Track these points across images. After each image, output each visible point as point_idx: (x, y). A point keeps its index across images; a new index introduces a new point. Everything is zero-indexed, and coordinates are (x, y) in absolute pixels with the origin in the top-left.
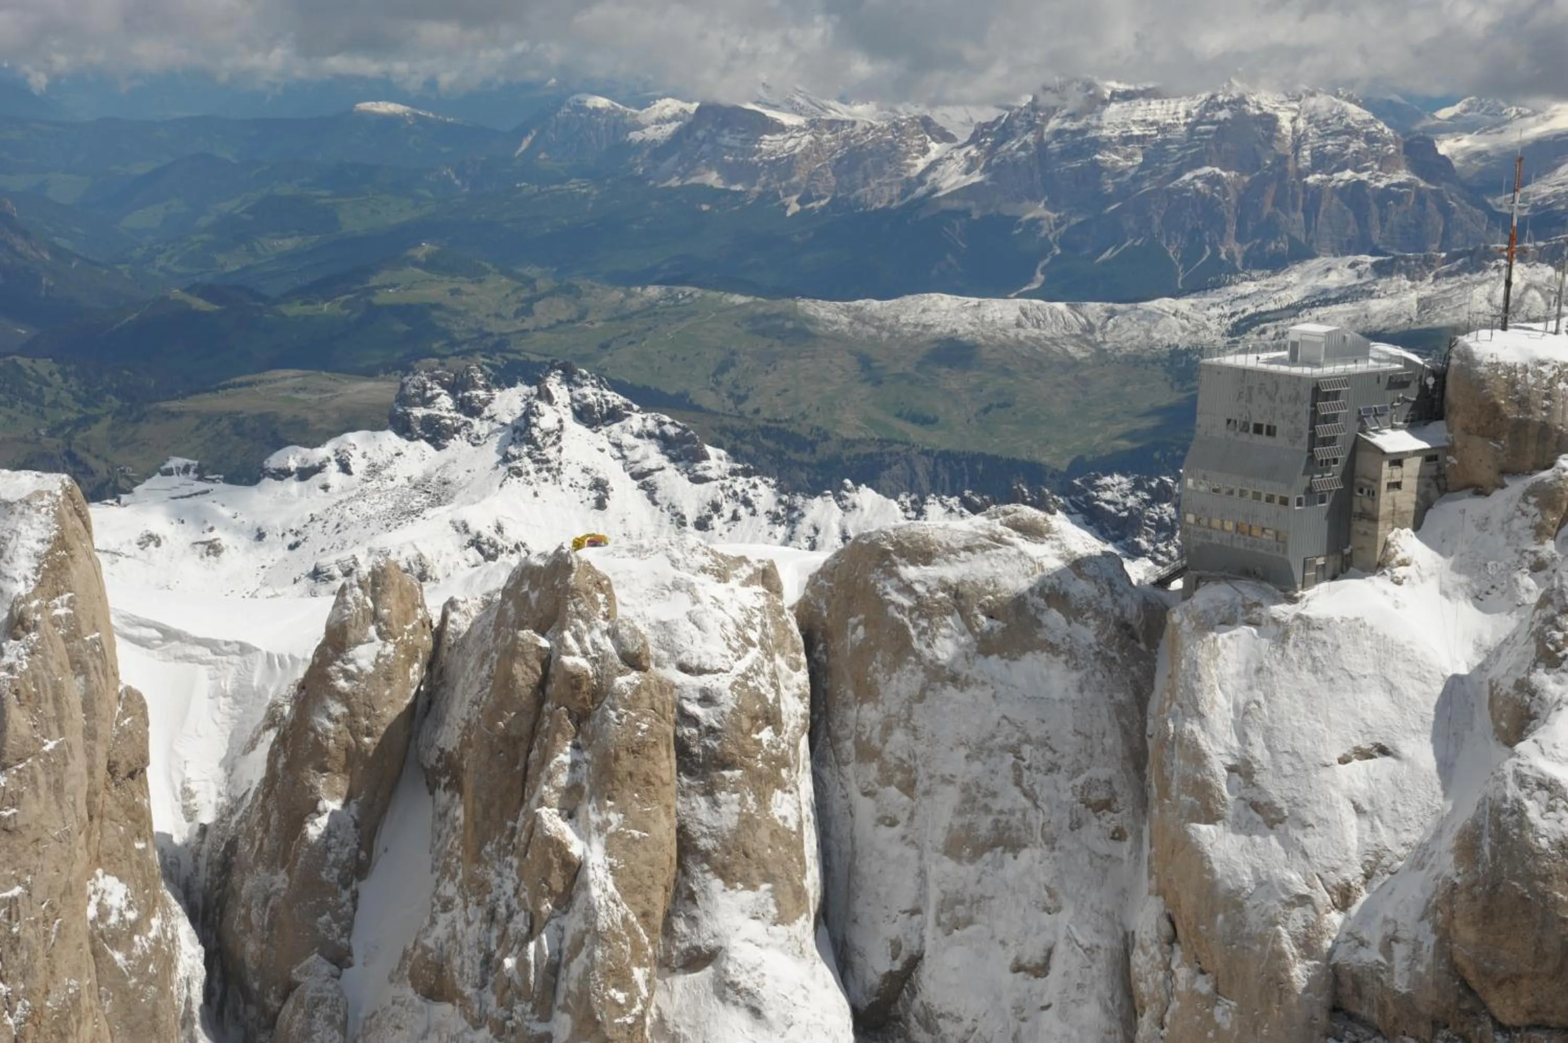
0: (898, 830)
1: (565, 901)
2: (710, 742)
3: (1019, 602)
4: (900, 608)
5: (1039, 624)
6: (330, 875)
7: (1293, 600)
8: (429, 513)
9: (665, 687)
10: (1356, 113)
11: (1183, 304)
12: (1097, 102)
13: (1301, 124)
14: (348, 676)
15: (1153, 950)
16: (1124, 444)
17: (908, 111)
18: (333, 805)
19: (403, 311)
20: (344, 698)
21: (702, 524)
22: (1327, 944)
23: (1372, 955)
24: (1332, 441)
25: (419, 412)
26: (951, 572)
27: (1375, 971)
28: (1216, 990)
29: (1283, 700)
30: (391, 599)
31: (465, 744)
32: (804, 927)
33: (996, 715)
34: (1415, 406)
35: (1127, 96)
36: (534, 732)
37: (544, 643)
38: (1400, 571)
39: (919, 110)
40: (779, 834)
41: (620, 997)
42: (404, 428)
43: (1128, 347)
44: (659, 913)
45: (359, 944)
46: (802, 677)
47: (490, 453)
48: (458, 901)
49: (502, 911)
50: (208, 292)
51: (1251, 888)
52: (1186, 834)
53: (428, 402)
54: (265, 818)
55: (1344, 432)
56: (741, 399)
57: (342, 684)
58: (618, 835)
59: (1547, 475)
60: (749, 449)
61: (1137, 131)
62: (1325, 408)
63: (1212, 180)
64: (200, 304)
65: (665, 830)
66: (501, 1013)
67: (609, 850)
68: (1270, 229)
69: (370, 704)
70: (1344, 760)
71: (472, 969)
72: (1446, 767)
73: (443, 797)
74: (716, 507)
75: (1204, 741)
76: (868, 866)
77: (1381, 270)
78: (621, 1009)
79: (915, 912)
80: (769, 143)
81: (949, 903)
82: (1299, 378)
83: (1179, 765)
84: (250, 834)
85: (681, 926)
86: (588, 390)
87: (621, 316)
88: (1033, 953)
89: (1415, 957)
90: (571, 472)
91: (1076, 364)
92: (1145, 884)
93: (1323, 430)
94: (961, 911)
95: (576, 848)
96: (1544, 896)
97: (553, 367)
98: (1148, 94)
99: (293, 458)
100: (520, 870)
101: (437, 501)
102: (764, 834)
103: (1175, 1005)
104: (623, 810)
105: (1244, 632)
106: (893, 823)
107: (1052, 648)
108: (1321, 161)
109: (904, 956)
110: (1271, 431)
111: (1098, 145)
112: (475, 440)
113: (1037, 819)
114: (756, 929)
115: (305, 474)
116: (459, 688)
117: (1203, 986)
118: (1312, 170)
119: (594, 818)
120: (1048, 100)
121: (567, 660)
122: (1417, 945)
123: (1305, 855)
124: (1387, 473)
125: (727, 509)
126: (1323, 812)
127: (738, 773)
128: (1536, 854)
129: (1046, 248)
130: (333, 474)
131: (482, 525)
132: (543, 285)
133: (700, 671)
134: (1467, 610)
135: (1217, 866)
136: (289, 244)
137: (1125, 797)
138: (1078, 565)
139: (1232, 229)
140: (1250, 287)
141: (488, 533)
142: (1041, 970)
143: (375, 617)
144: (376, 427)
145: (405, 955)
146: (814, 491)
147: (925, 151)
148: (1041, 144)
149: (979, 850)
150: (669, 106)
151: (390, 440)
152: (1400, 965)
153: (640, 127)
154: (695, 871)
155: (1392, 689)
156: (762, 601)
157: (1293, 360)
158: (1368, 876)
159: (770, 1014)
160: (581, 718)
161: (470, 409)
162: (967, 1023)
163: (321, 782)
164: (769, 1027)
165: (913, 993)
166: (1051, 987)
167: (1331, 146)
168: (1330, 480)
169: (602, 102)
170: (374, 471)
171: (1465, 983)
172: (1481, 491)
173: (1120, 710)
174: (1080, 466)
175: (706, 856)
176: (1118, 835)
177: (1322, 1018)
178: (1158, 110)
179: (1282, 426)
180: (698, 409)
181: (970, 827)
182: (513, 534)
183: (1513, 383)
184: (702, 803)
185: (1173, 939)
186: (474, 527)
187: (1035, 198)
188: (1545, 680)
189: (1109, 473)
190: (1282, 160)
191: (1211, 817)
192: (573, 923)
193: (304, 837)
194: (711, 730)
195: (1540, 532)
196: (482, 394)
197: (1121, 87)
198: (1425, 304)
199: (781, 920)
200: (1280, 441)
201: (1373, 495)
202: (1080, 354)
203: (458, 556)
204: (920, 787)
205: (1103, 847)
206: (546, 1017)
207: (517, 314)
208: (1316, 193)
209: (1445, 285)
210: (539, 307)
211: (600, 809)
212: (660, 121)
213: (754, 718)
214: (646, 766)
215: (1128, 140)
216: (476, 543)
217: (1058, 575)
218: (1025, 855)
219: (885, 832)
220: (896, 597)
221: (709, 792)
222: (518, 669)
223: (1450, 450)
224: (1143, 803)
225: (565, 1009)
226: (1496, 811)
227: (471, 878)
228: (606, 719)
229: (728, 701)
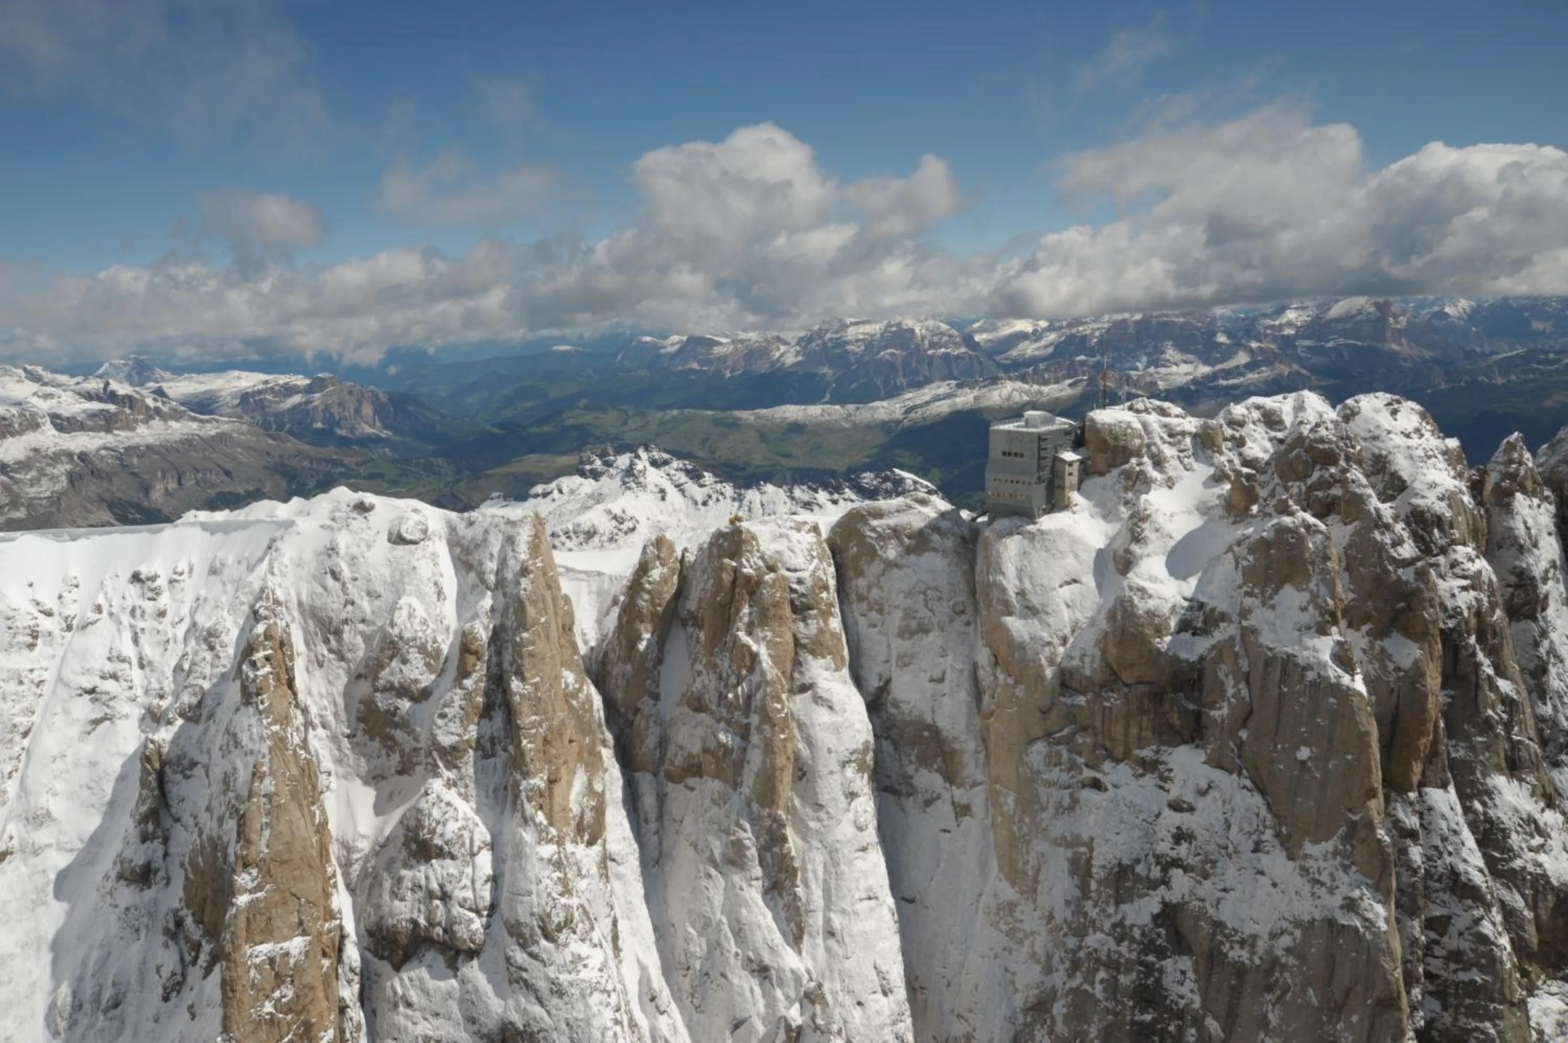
0: (877, 629)
1: (751, 670)
2: (803, 600)
3: (921, 532)
4: (872, 538)
5: (930, 540)
6: (649, 665)
7: (1035, 523)
8: (596, 507)
9: (784, 579)
10: (944, 327)
11: (885, 403)
12: (844, 327)
13: (924, 331)
14: (650, 583)
15: (988, 669)
16: (866, 460)
17: (771, 334)
18: (647, 636)
19: (576, 427)
20: (649, 592)
21: (705, 504)
22: (1059, 660)
23: (1076, 662)
24: (1045, 458)
25: (588, 467)
26: (892, 522)
27: (1078, 669)
28: (1016, 682)
29: (1035, 564)
30: (664, 550)
31: (700, 607)
32: (845, 671)
33: (915, 579)
34: (1074, 442)
35: (856, 324)
36: (732, 600)
37: (734, 564)
38: (1075, 509)
39: (775, 333)
40: (834, 635)
41: (779, 706)
42: (582, 474)
43: (865, 422)
44: (789, 671)
45: (662, 691)
46: (832, 569)
47: (617, 481)
48: (705, 672)
49: (725, 675)
50: (500, 426)
51: (1028, 640)
52: (1001, 622)
53: (591, 463)
54: (620, 644)
55: (1049, 454)
56: (713, 453)
57: (647, 586)
58: (771, 641)
59: (1127, 466)
60: (719, 472)
61: (861, 337)
62: (1043, 445)
63: (892, 354)
64: (497, 431)
65: (789, 637)
66: (729, 716)
67: (768, 647)
68: (916, 372)
69: (659, 593)
70: (1061, 586)
71: (715, 699)
72: (1099, 586)
73: (690, 630)
74: (710, 497)
75: (1005, 583)
76: (865, 645)
77: (959, 386)
78: (780, 711)
79: (887, 661)
80: (716, 350)
81: (901, 657)
82: (1032, 434)
83: (995, 594)
84: (614, 650)
85: (796, 675)
86: (655, 453)
87: (662, 423)
88: (937, 673)
89: (1093, 661)
90: (650, 487)
91: (846, 429)
92: (980, 643)
93: (1043, 454)
94: (906, 659)
95: (754, 648)
96: (1141, 633)
97: (640, 445)
98: (864, 323)
99: (539, 489)
100: (731, 659)
101: (598, 502)
102: (827, 635)
103: (999, 690)
104: (772, 630)
105: (1017, 538)
106: (875, 626)
107: (936, 550)
108: (933, 345)
109: (884, 679)
110: (1022, 455)
111: (847, 343)
112: (611, 477)
113: (935, 620)
114: (827, 674)
115: (545, 495)
116: (694, 583)
117: (1010, 681)
118: (930, 348)
119: (761, 635)
120: (825, 327)
121: (745, 570)
122: (1094, 657)
123: (1049, 626)
124: (1068, 469)
125: (714, 497)
126: (1055, 608)
127: (815, 611)
128: (1139, 617)
129: (829, 384)
130: (556, 494)
131: (616, 510)
132: (631, 413)
133: (796, 570)
134: (1101, 522)
135: (1014, 634)
136: (529, 404)
137: (970, 609)
138: (943, 515)
139: (901, 373)
140: (910, 395)
141: (619, 513)
142: (941, 680)
143: (659, 557)
144: (571, 474)
145: (683, 695)
146: (748, 487)
147: (778, 349)
148: (824, 344)
149: (912, 634)
150: (675, 338)
151: (577, 479)
152: (1087, 665)
153: (664, 347)
154: (801, 653)
155: (1076, 556)
156: (815, 540)
157: (1027, 426)
158: (1073, 632)
159: (837, 708)
160: (751, 594)
161: (608, 464)
162: (912, 704)
163: (642, 627)
164: (837, 713)
165: (888, 693)
166: (946, 687)
167: (935, 339)
168: (1046, 473)
169: (648, 339)
170: (572, 492)
171: (1112, 670)
172: (1101, 474)
173: (965, 573)
174: (851, 470)
175: (805, 646)
176: (968, 624)
177: (1058, 689)
178: (868, 329)
179: (1026, 453)
180: (696, 457)
181: (907, 626)
182: (630, 513)
183: (1111, 431)
184: (801, 625)
185: (997, 663)
186: (614, 512)
187: (823, 365)
188: (1135, 548)
189: (865, 471)
190: (917, 345)
191: (1010, 614)
192: (756, 678)
193: (638, 650)
194: (803, 595)
195: (1126, 489)
196: (612, 458)
197: (853, 320)
198: (976, 398)
199: (837, 669)
200: (1026, 459)
201: (1063, 478)
202: (846, 425)
203: (608, 524)
204: (886, 610)
205: (963, 629)
206: (747, 717)
207: (622, 425)
208: (931, 358)
209: (983, 391)
210: (630, 422)
211: (763, 631)
212: (672, 344)
213: (820, 588)
214: (780, 611)
215: (858, 340)
216: (615, 518)
217: (936, 519)
218: (931, 635)
219: (871, 630)
220: (869, 533)
221: (804, 620)
222: (724, 576)
223: (1088, 459)
224: (977, 610)
225: (755, 712)
226: (1122, 601)
227: (709, 663)
228: (762, 594)
229: (809, 582)
